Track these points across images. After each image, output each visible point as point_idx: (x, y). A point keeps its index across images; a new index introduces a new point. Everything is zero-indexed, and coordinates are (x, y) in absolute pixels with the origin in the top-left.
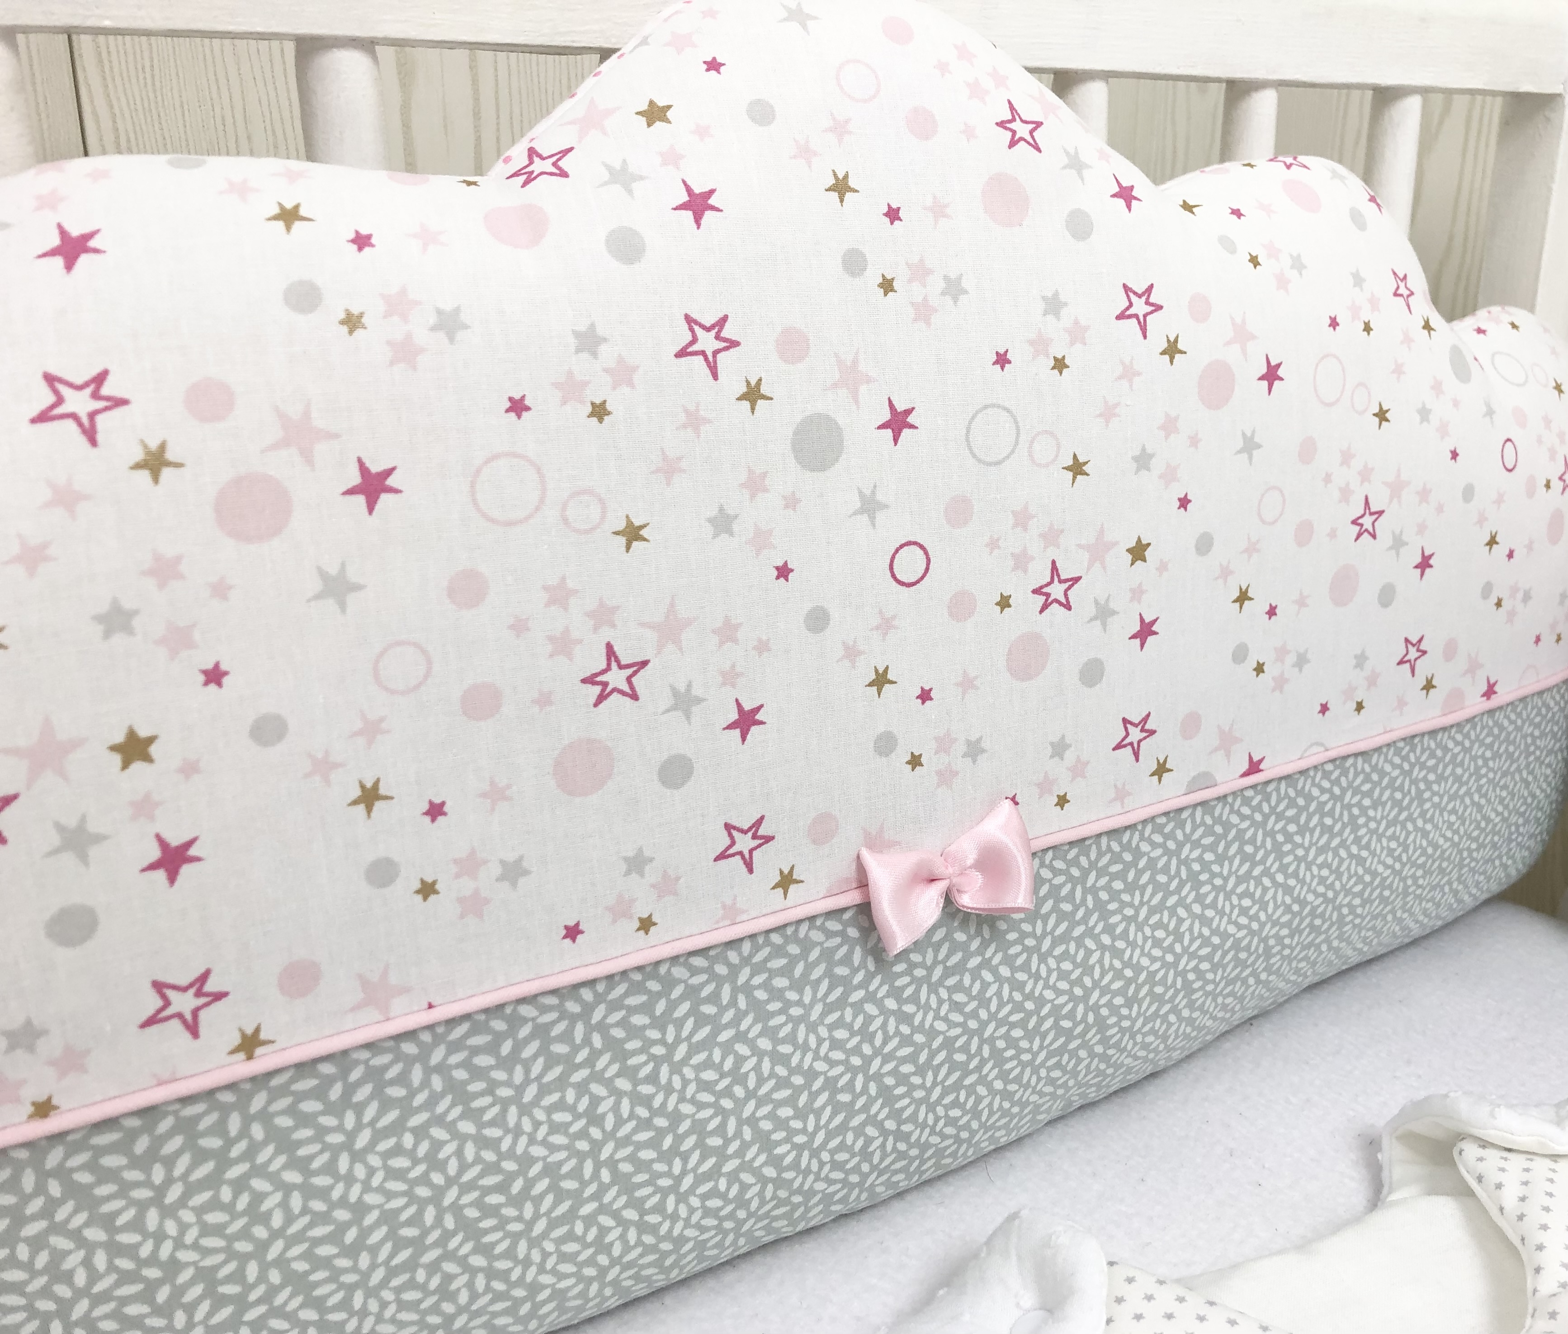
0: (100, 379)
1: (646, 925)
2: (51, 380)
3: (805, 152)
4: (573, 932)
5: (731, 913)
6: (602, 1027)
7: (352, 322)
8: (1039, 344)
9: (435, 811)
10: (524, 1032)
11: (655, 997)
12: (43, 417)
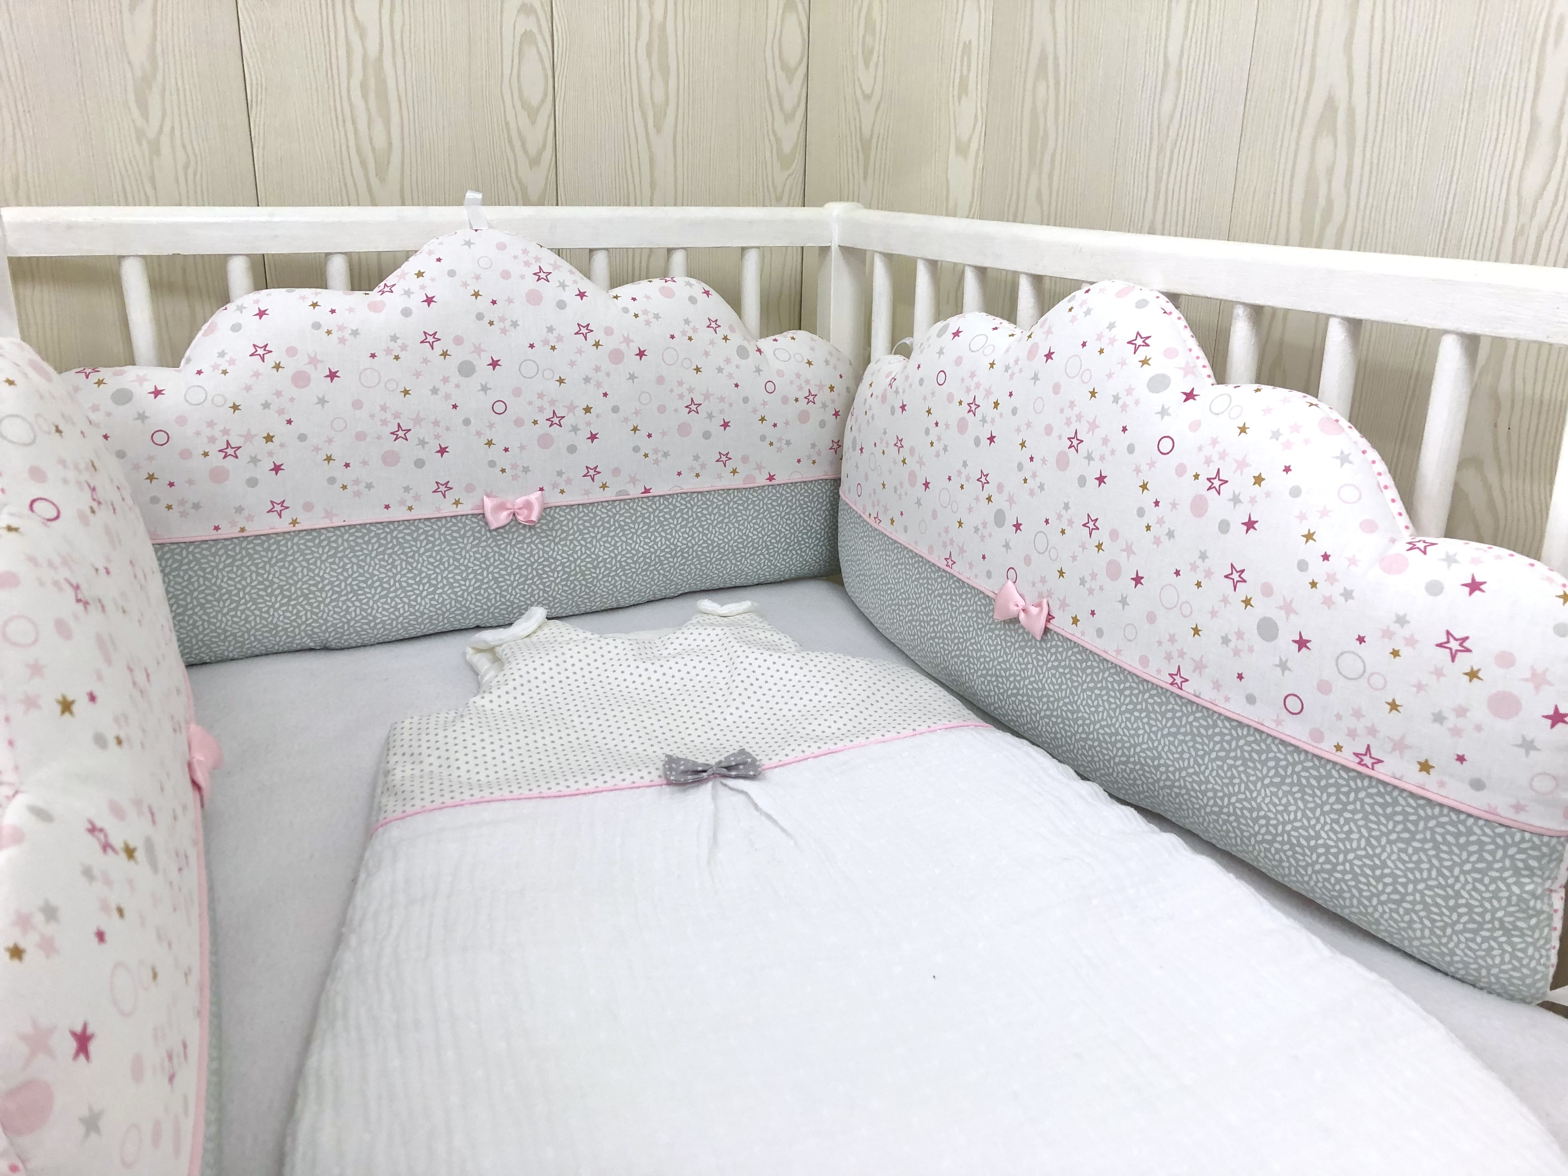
0: (266, 346)
1: (410, 508)
2: (255, 346)
3: (465, 285)
4: (387, 507)
5: (438, 509)
6: (396, 538)
7: (329, 332)
8: (545, 342)
9: (347, 465)
10: (372, 534)
11: (413, 531)
12: (252, 355)
